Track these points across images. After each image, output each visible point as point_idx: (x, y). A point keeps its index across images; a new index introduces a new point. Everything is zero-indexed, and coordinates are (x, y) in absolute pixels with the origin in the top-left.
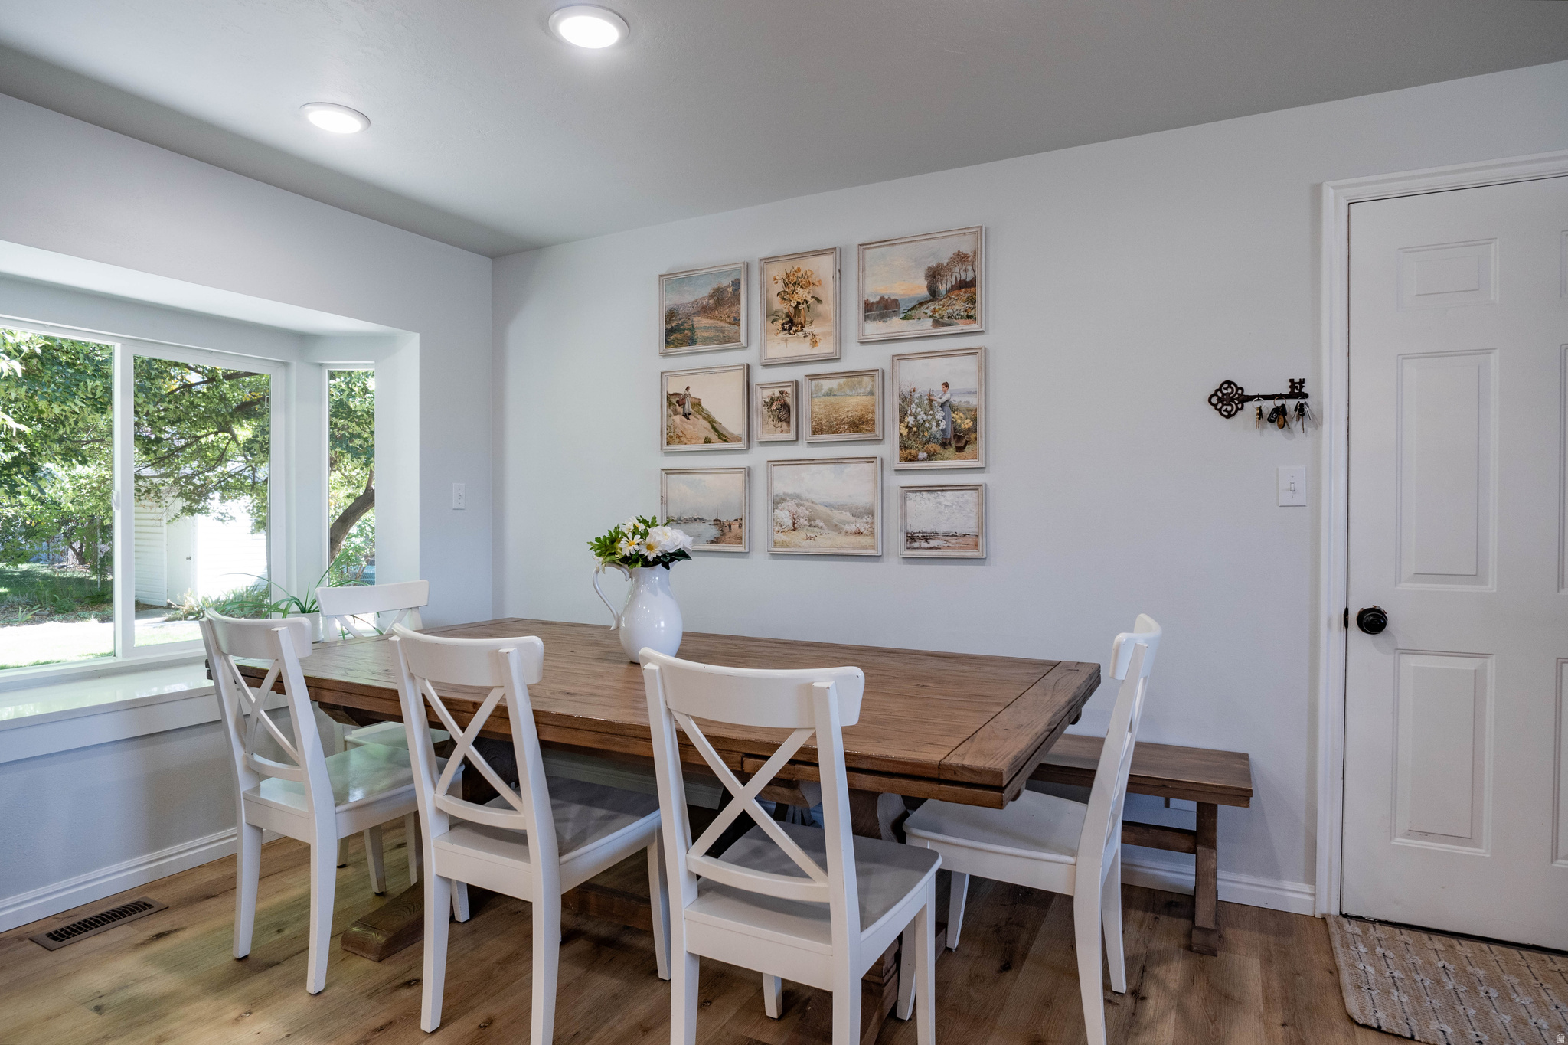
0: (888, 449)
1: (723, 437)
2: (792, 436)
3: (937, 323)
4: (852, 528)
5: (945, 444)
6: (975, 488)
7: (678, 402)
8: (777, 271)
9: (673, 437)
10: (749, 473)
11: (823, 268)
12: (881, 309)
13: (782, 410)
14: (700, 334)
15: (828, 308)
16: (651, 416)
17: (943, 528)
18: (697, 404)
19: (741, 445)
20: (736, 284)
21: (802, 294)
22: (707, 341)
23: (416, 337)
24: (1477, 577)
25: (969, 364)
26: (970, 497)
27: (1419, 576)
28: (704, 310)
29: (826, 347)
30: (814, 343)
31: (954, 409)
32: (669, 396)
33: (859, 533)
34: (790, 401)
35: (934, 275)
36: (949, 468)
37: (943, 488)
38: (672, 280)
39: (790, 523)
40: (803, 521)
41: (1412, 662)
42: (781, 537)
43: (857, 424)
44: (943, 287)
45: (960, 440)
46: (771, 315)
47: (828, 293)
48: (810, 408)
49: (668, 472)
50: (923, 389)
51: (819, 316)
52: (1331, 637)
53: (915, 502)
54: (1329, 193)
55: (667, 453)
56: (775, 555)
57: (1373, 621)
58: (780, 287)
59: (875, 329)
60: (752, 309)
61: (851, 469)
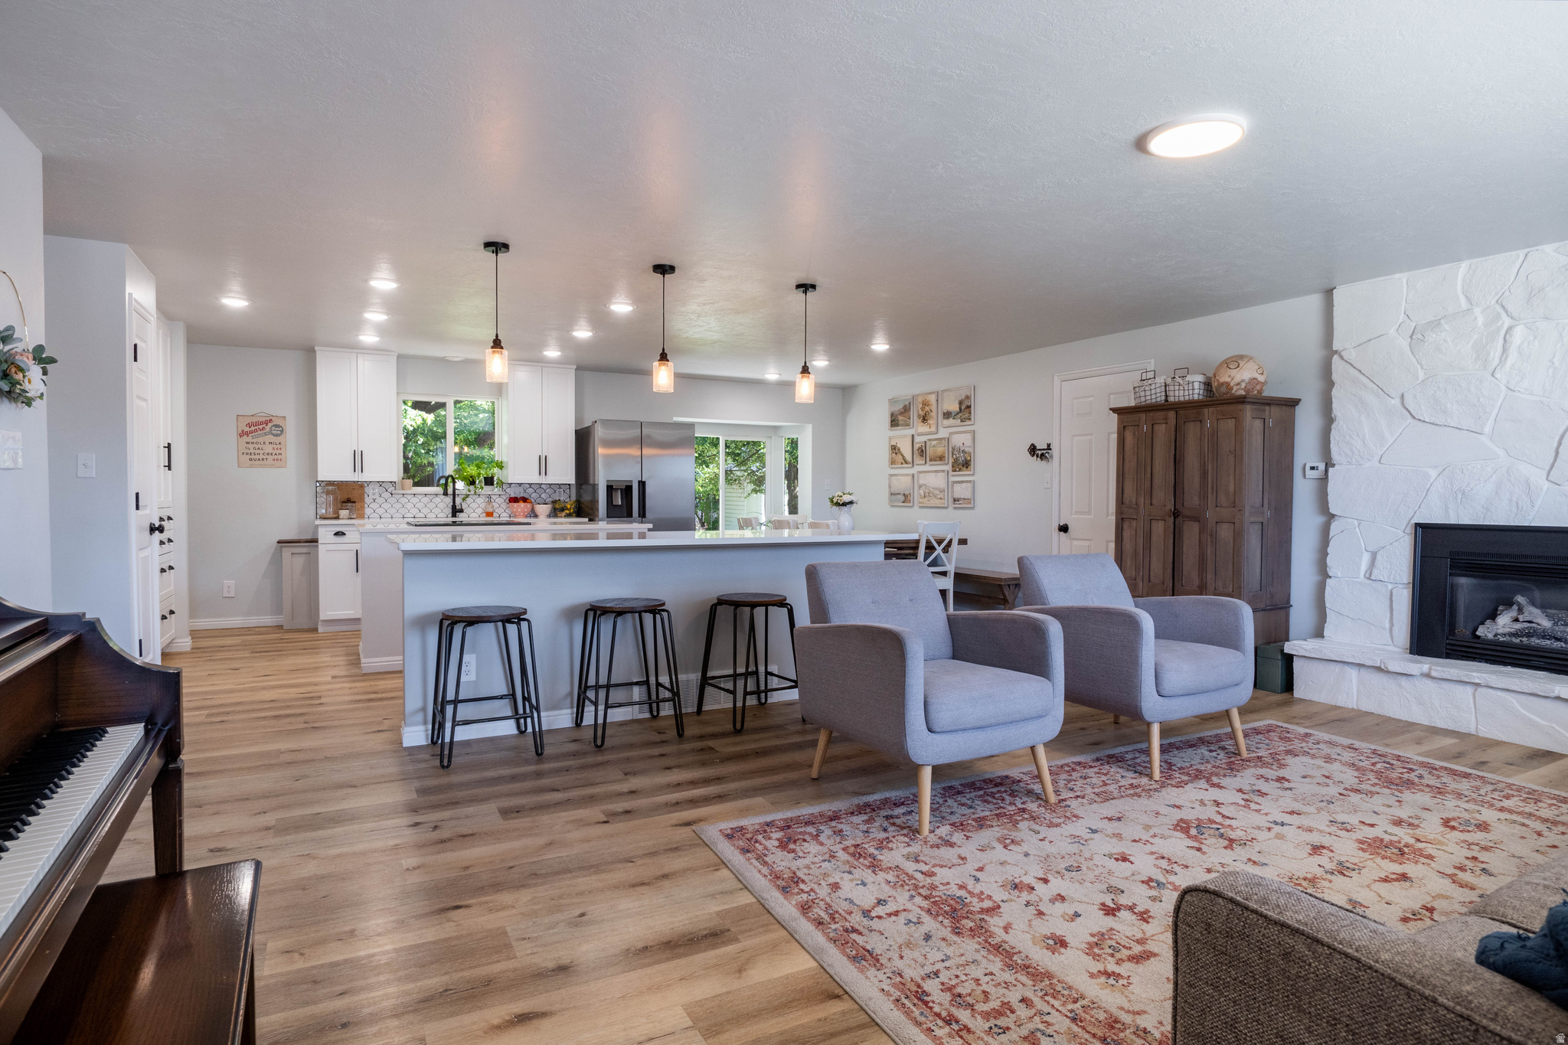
0: (949, 467)
1: (906, 462)
2: (924, 462)
3: (962, 421)
4: (939, 497)
5: (963, 466)
6: (970, 482)
7: (894, 449)
8: (920, 400)
9: (893, 462)
10: (913, 476)
11: (932, 398)
12: (947, 415)
13: (922, 452)
14: (900, 422)
15: (934, 414)
16: (885, 453)
17: (962, 497)
18: (899, 449)
19: (911, 465)
20: (910, 403)
21: (927, 408)
22: (902, 425)
23: (811, 426)
24: (1089, 513)
25: (969, 436)
26: (969, 484)
27: (1077, 513)
28: (901, 413)
29: (933, 429)
30: (930, 427)
31: (966, 453)
32: (892, 446)
33: (941, 499)
34: (924, 449)
35: (961, 403)
36: (963, 475)
37: (962, 482)
38: (892, 401)
39: (923, 495)
40: (927, 494)
41: (1075, 543)
42: (921, 500)
43: (941, 458)
44: (963, 408)
45: (966, 464)
46: (919, 416)
47: (934, 408)
48: (929, 452)
49: (891, 475)
50: (957, 446)
51: (931, 417)
52: (1056, 532)
53: (957, 487)
54: (1055, 378)
55: (892, 468)
56: (920, 507)
57: (1064, 529)
58: (921, 406)
59: (946, 422)
60: (914, 413)
61: (940, 474)
